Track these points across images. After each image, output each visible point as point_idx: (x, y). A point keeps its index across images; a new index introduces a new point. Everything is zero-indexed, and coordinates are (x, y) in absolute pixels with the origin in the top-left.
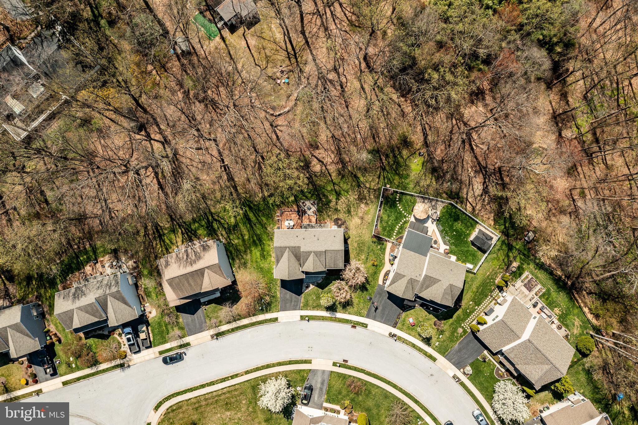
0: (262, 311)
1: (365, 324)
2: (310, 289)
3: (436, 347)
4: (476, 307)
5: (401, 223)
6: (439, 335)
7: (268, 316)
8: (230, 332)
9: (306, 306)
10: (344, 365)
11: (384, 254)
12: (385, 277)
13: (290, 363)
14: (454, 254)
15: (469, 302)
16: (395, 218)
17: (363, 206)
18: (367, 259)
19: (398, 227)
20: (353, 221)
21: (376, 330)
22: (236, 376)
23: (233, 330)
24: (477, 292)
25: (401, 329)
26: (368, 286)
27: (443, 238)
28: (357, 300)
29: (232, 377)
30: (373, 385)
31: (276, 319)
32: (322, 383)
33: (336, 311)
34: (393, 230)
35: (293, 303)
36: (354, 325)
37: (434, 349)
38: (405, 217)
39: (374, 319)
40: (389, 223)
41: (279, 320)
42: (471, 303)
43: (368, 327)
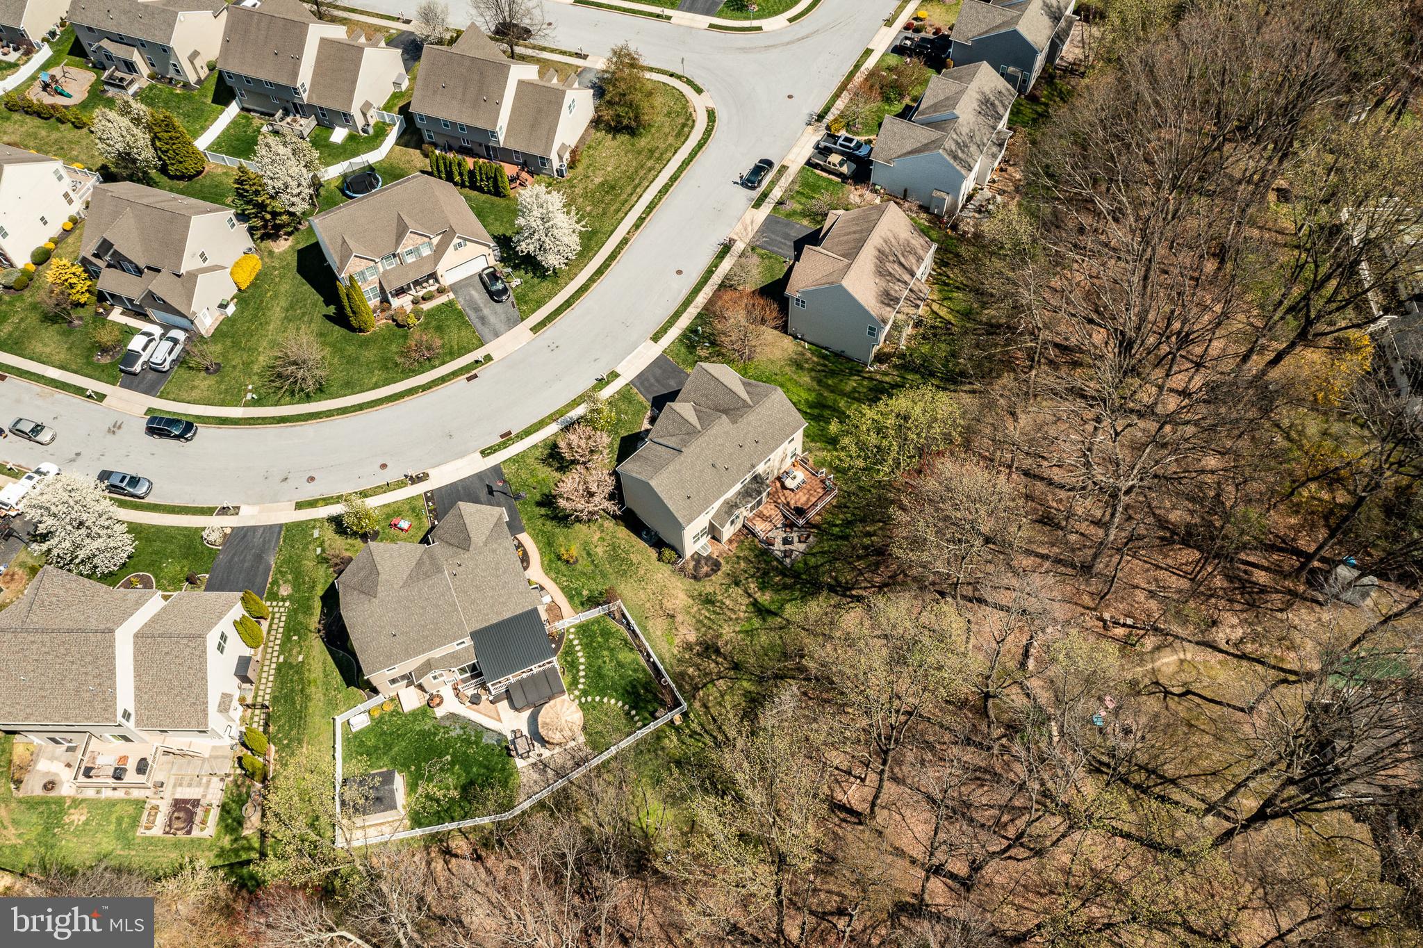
1: (489, 454)
3: (314, 527)
4: (281, 660)
5: (582, 673)
6: (323, 551)
7: (674, 333)
8: (711, 267)
9: (625, 395)
11: (562, 589)
12: (525, 553)
13: (568, 303)
14: (414, 714)
15: (306, 657)
16: (605, 671)
17: (692, 637)
18: (589, 554)
19: (582, 660)
20: (682, 596)
21: (459, 463)
22: (637, 226)
23: (709, 273)
24: (302, 691)
25: (411, 499)
26: (543, 511)
27: (465, 723)
28: (541, 476)
29: (641, 220)
30: (387, 382)
31: (656, 338)
32: (483, 319)
33: (562, 430)
34: (587, 646)
35: (652, 380)
36: (508, 438)
37: (315, 520)
38: (585, 693)
39: (480, 476)
40: (605, 653)
41: (650, 342)
42: (300, 658)
43: (478, 455)
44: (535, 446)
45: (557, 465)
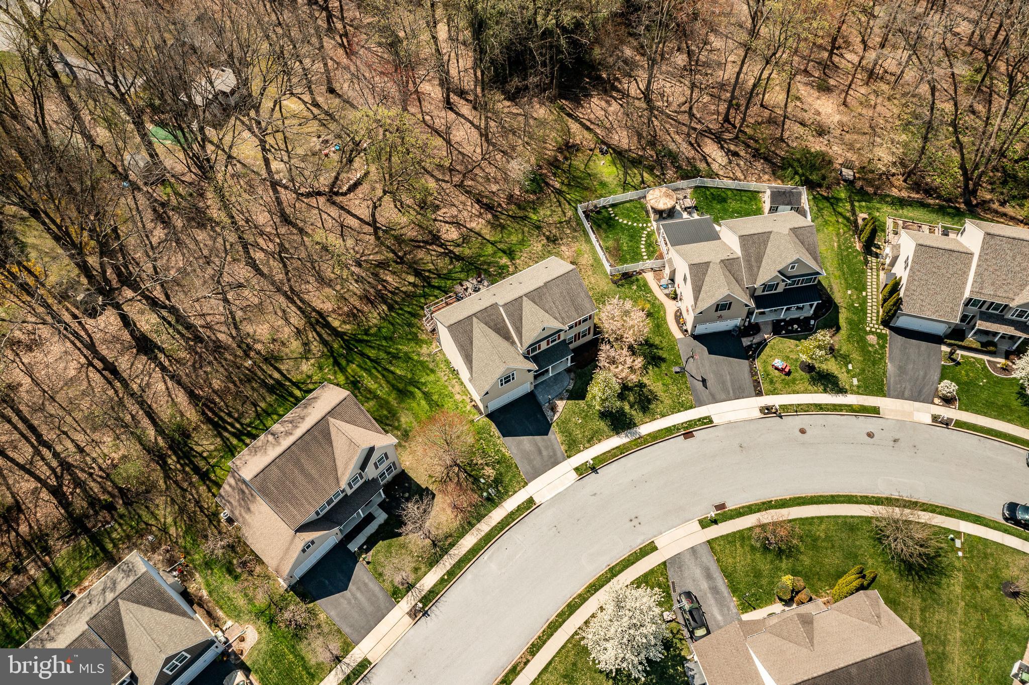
0: (492, 502)
1: (705, 419)
2: (560, 409)
3: (858, 387)
4: (864, 294)
5: (644, 239)
6: (847, 366)
7: (510, 504)
9: (573, 447)
10: (723, 514)
11: (651, 292)
12: (678, 322)
15: (845, 293)
16: (628, 238)
17: (564, 247)
19: (642, 246)
21: (733, 417)
23: (452, 574)
24: (844, 274)
25: (774, 392)
26: (660, 353)
28: (660, 384)
29: (507, 681)
31: (531, 501)
32: (709, 576)
33: (635, 425)
34: (637, 254)
36: (687, 431)
37: (858, 393)
38: (643, 229)
39: (715, 400)
40: (625, 248)
41: (537, 501)
42: (849, 292)
43: (716, 421)
45: (645, 390)
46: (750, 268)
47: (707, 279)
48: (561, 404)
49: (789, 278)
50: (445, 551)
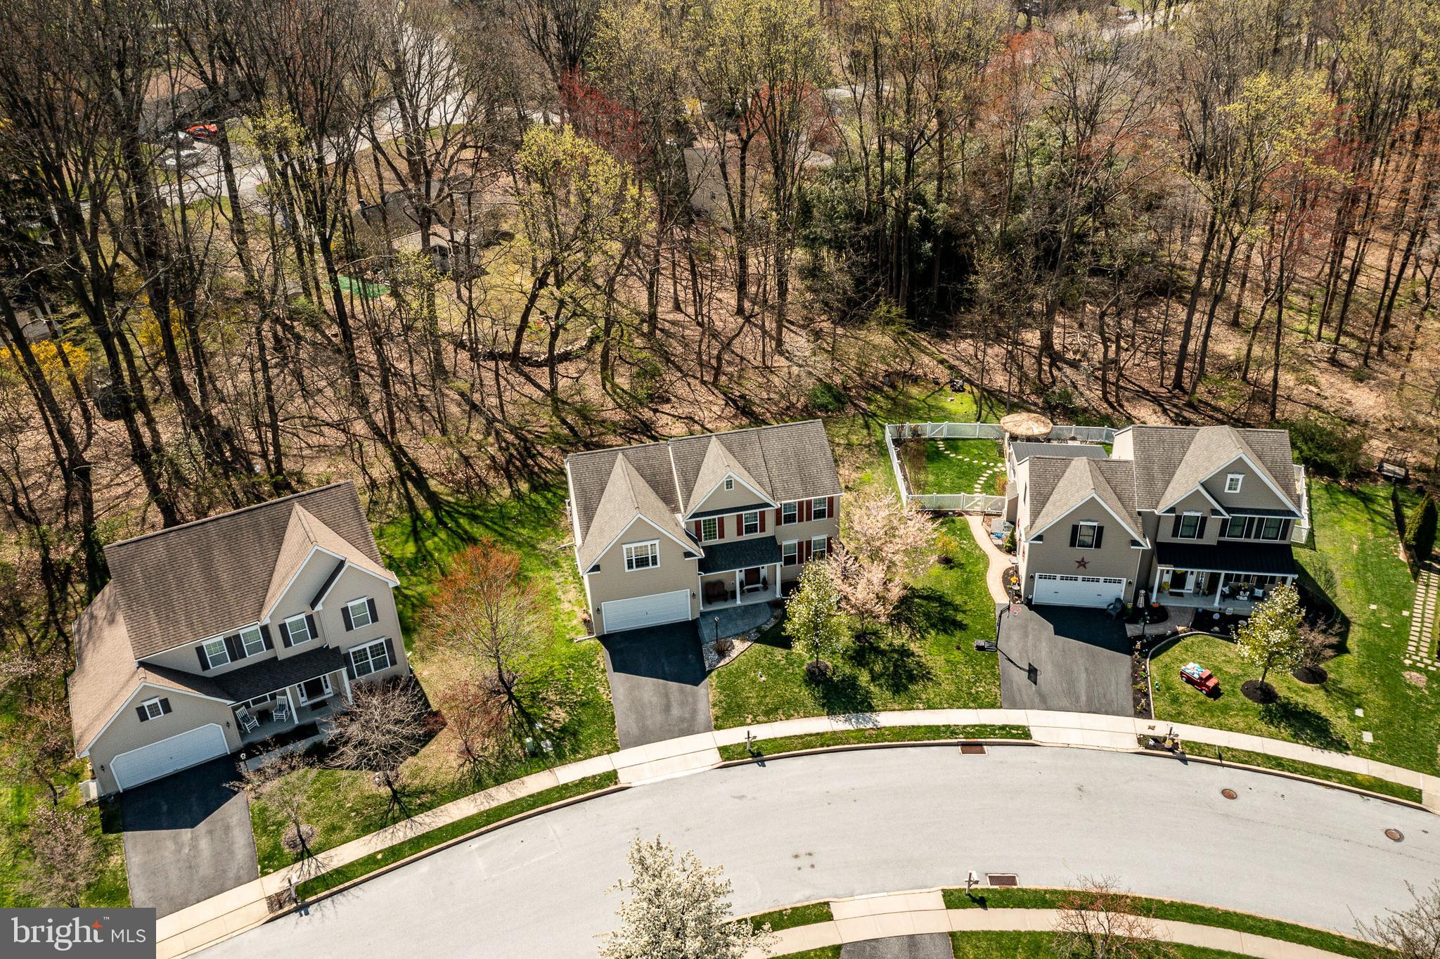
0: (537, 759)
1: (1013, 729)
2: (734, 654)
3: (1374, 747)
4: (1406, 613)
5: (983, 479)
6: (1351, 710)
7: (570, 773)
8: (385, 861)
9: (730, 714)
10: (1004, 893)
12: (1007, 583)
15: (1363, 606)
16: (956, 475)
19: (977, 486)
21: (1074, 739)
23: (395, 856)
24: (1365, 583)
25: (1177, 717)
26: (960, 617)
28: (941, 658)
31: (612, 776)
33: (871, 709)
35: (675, 713)
37: (1373, 758)
38: (987, 468)
39: (1045, 703)
41: (623, 780)
42: (1373, 607)
43: (1037, 736)
44: (930, 706)
45: (909, 661)
46: (1149, 480)
47: (1061, 484)
48: (739, 646)
49: (1229, 510)
50: (407, 814)
